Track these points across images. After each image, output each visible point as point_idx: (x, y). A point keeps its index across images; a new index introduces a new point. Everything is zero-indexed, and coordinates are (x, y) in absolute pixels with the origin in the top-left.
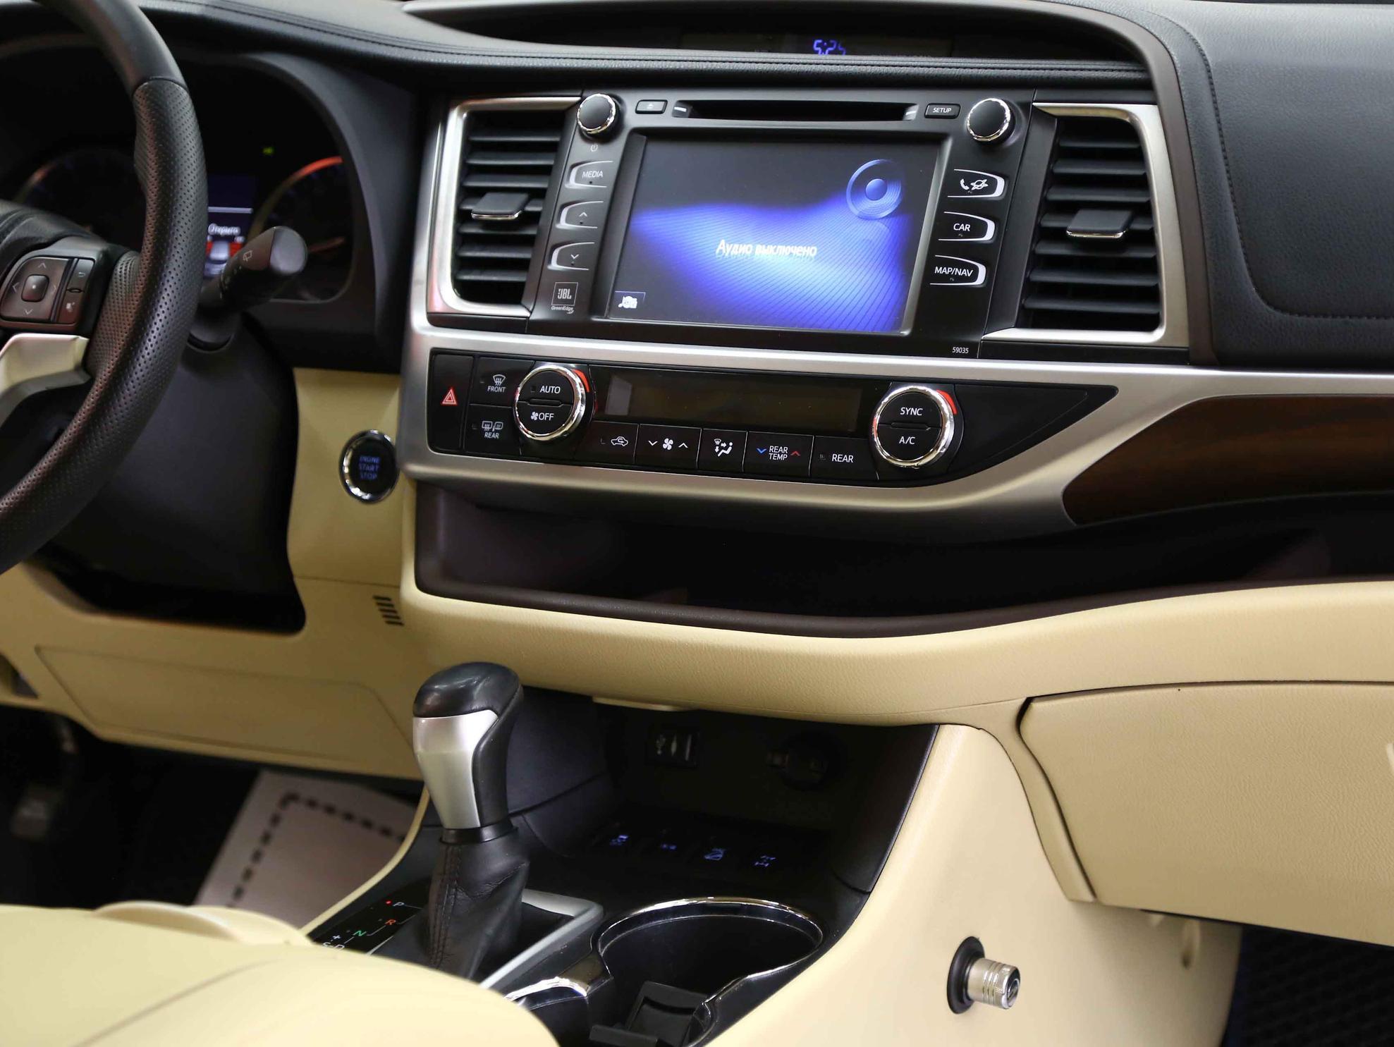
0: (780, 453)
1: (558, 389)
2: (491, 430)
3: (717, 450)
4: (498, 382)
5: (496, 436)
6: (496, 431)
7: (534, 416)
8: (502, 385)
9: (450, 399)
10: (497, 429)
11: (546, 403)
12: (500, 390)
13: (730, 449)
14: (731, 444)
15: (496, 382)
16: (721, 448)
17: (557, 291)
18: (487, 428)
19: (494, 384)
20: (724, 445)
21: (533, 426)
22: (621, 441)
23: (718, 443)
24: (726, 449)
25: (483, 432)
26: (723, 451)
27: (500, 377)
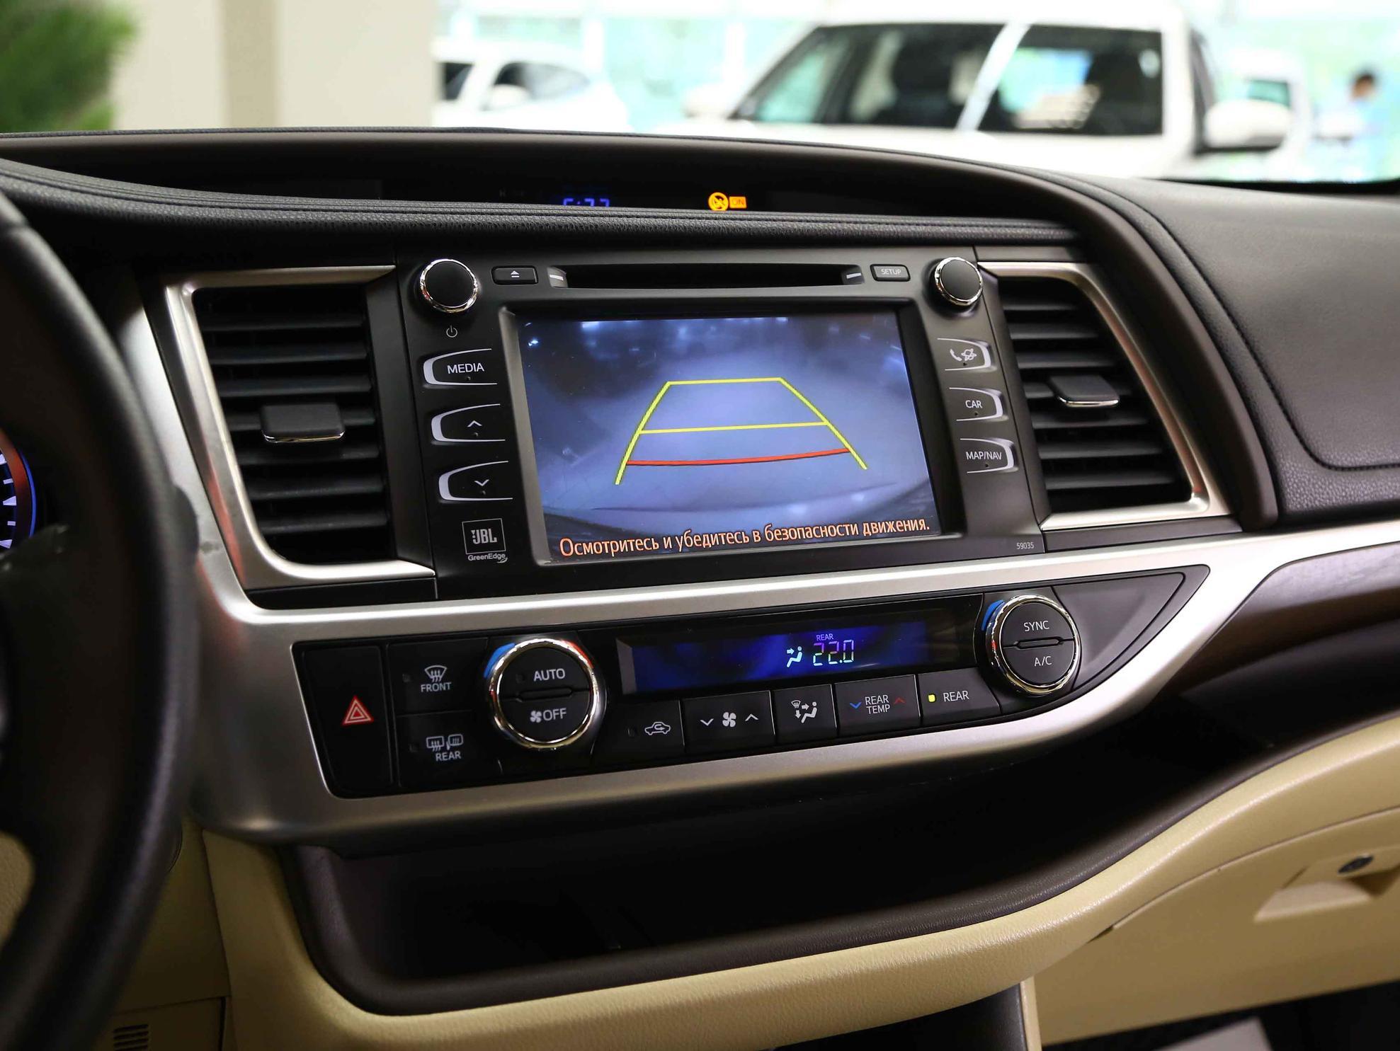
0: (880, 704)
1: (561, 673)
2: (444, 749)
3: (798, 715)
4: (435, 676)
5: (458, 755)
6: (453, 749)
7: (536, 717)
8: (443, 681)
9: (357, 714)
10: (454, 745)
11: (548, 695)
12: (442, 687)
13: (815, 710)
14: (814, 704)
15: (432, 677)
16: (803, 712)
17: (469, 536)
18: (436, 746)
19: (429, 681)
20: (806, 707)
21: (534, 730)
22: (659, 727)
23: (796, 705)
24: (810, 711)
25: (432, 754)
26: (806, 715)
27: (434, 669)
